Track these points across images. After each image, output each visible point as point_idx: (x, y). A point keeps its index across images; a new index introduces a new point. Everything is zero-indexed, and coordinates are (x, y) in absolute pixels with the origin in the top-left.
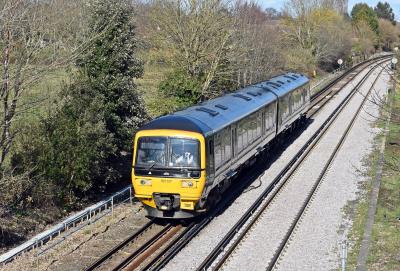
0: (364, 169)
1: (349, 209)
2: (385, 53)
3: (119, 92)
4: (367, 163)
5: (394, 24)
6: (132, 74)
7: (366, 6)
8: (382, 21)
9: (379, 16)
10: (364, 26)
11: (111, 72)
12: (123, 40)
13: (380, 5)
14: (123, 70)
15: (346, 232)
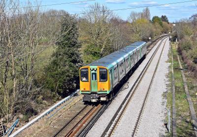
0: (167, 79)
1: (165, 95)
2: (166, 34)
3: (73, 54)
4: (167, 77)
5: (168, 23)
6: (77, 47)
7: (157, 17)
8: (164, 22)
9: (163, 21)
10: (157, 25)
11: (69, 47)
12: (74, 34)
13: (162, 16)
14: (73, 45)
15: (165, 104)
